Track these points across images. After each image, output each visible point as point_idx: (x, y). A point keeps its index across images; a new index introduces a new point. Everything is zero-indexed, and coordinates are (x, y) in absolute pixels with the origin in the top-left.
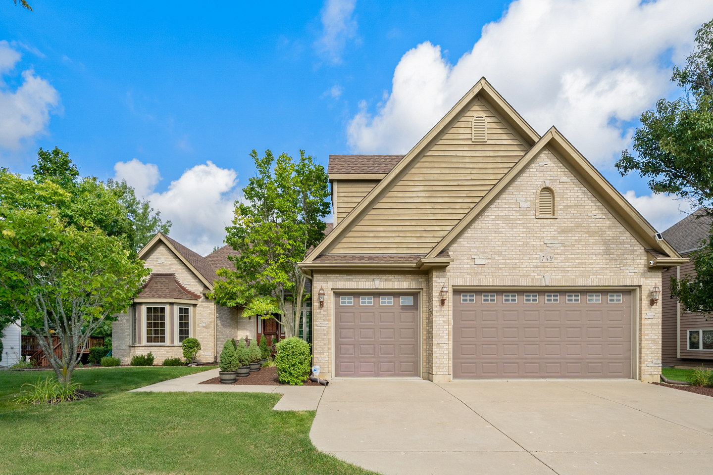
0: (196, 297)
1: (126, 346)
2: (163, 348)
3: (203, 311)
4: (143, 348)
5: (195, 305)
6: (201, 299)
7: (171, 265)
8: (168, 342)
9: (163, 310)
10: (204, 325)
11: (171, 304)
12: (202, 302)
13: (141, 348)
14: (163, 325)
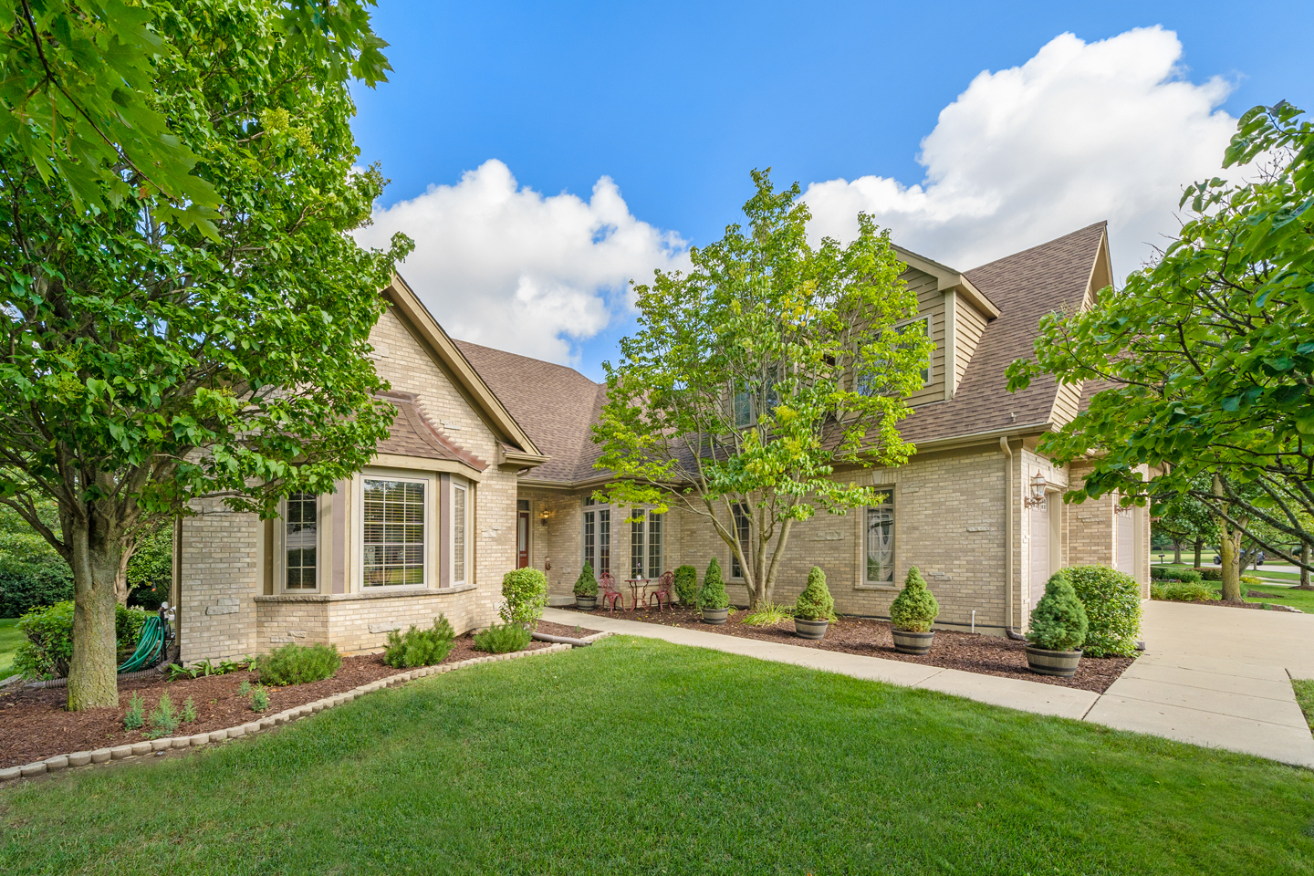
0: (477, 465)
1: (242, 600)
2: (422, 601)
3: (492, 501)
4: (356, 606)
5: (473, 483)
6: (486, 470)
7: (407, 368)
8: (431, 582)
9: (419, 491)
10: (494, 534)
11: (441, 475)
12: (491, 478)
13: (349, 606)
14: (418, 534)
